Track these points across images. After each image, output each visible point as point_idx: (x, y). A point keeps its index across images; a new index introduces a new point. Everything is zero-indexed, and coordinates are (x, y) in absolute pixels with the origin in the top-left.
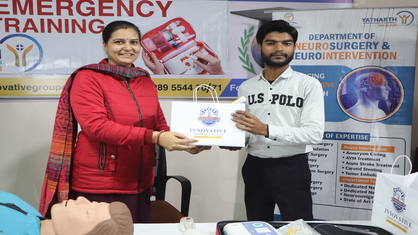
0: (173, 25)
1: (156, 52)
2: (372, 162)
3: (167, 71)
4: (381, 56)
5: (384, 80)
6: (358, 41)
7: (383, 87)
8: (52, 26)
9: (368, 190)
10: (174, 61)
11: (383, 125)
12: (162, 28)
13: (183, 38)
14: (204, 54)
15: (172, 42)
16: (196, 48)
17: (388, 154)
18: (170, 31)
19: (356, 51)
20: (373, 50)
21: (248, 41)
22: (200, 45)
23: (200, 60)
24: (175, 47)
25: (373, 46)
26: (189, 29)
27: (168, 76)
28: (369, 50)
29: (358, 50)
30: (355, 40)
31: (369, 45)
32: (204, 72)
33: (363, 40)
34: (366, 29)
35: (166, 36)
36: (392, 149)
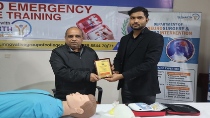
0: (92, 17)
1: (84, 29)
2: (181, 80)
3: (89, 38)
4: (186, 33)
5: (186, 44)
6: (175, 26)
7: (186, 47)
8: (36, 17)
9: (179, 92)
10: (92, 33)
11: (186, 64)
12: (87, 18)
13: (96, 23)
14: (106, 31)
15: (92, 25)
16: (103, 28)
17: (188, 77)
18: (91, 20)
19: (174, 31)
20: (182, 31)
21: (126, 25)
22: (104, 26)
23: (104, 33)
24: (93, 27)
25: (182, 29)
26: (99, 19)
27: (89, 40)
28: (180, 31)
29: (175, 31)
30: (174, 26)
31: (180, 28)
32: (105, 39)
33: (178, 26)
34: (179, 21)
35: (89, 22)
36: (189, 74)
